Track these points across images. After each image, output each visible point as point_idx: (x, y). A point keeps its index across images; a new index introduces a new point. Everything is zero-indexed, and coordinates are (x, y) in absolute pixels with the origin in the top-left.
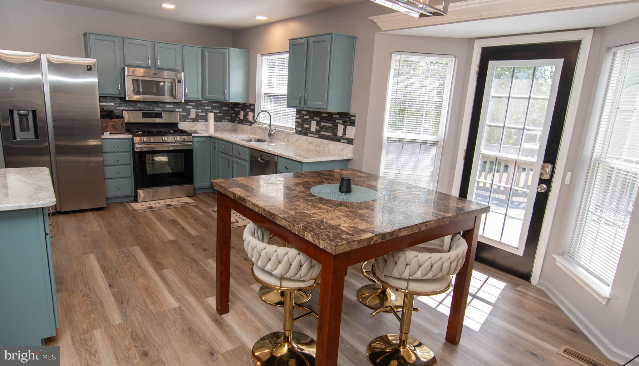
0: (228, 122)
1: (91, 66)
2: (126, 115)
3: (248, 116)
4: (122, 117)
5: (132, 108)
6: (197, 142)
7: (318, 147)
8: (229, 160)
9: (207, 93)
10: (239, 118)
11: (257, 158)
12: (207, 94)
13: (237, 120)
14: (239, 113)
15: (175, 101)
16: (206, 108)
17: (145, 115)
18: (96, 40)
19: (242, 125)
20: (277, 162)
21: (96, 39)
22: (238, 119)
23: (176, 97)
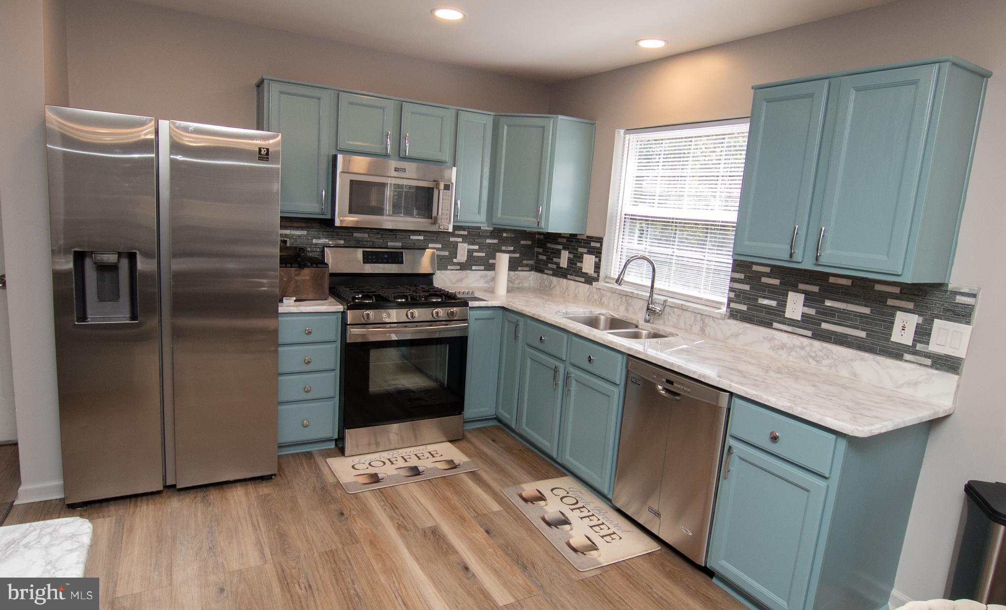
0: (529, 271)
1: (268, 150)
2: (330, 257)
3: (582, 262)
4: (320, 262)
5: (342, 242)
6: (476, 319)
7: (813, 363)
8: (556, 370)
9: (500, 211)
10: (558, 264)
11: (654, 386)
12: (499, 215)
13: (552, 269)
14: (558, 254)
15: (434, 228)
16: (488, 241)
17: (368, 258)
18: (282, 96)
19: (565, 280)
20: (729, 410)
21: (281, 92)
22: (555, 266)
23: (439, 221)
